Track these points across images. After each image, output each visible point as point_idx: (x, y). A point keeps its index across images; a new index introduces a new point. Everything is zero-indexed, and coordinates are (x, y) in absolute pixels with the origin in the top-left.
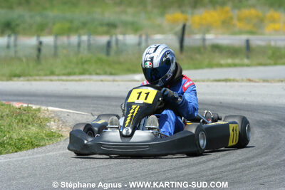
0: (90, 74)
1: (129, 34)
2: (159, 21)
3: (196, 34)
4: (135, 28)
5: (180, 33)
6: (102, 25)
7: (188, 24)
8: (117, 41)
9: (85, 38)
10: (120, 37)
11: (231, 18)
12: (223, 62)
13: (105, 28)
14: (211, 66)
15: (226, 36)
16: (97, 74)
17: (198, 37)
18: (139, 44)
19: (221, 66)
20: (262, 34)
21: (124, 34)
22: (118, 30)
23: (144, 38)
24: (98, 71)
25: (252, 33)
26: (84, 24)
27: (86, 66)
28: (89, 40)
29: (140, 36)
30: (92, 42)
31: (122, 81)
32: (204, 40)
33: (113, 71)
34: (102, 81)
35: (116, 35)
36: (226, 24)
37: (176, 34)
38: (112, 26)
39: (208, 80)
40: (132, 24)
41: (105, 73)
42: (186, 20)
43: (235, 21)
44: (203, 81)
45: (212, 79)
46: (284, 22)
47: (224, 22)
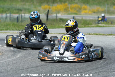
0: (10, 30)
1: (27, 14)
2: (39, 8)
5: (47, 13)
6: (16, 10)
7: (50, 10)
8: (21, 16)
9: (8, 15)
10: (23, 15)
11: (68, 8)
13: (17, 11)
14: (59, 27)
15: (66, 15)
16: (13, 30)
20: (80, 14)
21: (25, 14)
22: (22, 12)
24: (13, 29)
25: (76, 14)
26: (9, 9)
27: (8, 27)
28: (10, 16)
30: (11, 17)
32: (57, 16)
33: (19, 29)
34: (14, 33)
35: (21, 14)
36: (66, 10)
38: (20, 10)
40: (28, 9)
41: (16, 30)
42: (50, 8)
43: (69, 9)
45: (58, 33)
46: (89, 10)
47: (65, 9)
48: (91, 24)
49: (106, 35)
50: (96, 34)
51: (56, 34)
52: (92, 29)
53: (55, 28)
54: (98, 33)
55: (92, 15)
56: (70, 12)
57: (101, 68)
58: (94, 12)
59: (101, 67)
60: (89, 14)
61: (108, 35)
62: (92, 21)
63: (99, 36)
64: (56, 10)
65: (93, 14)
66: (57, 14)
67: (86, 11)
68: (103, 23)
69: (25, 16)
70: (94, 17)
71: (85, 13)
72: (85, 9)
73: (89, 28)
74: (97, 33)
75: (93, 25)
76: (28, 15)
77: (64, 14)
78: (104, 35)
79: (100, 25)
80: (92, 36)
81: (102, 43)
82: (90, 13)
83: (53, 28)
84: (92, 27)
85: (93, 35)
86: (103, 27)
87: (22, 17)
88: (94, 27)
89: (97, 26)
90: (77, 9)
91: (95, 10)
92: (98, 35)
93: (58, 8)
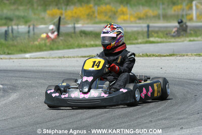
1: (21, 25)
2: (43, 14)
3: (69, 24)
4: (26, 21)
5: (57, 23)
6: (1, 19)
7: (62, 17)
8: (12, 29)
10: (15, 27)
11: (94, 12)
12: (87, 43)
13: (4, 21)
14: (79, 46)
15: (90, 25)
17: (70, 26)
18: (29, 32)
19: (87, 46)
21: (18, 25)
22: (13, 23)
23: (31, 27)
29: (29, 27)
31: (16, 59)
32: (74, 28)
33: (10, 52)
34: (1, 59)
35: (12, 26)
36: (90, 17)
37: (54, 24)
38: (9, 19)
39: (78, 57)
40: (23, 17)
41: (4, 54)
42: (62, 14)
43: (96, 14)
44: (74, 57)
45: (80, 56)
46: (131, 15)
47: (88, 15)
48: (136, 39)
49: (165, 56)
50: (147, 56)
51: (76, 57)
52: (138, 47)
53: (74, 48)
54: (151, 53)
55: (136, 23)
56: (97, 20)
57: (160, 113)
58: (140, 19)
59: (158, 112)
60: (131, 22)
61: (168, 56)
62: (138, 33)
63: (153, 58)
64: (72, 17)
65: (138, 21)
66: (74, 24)
67: (125, 17)
68: (158, 37)
69: (18, 29)
70: (141, 27)
71: (124, 20)
72: (123, 13)
73: (133, 46)
74: (148, 54)
75: (140, 41)
76: (23, 27)
77: (88, 24)
78: (160, 56)
79: (151, 39)
80: (139, 58)
81: (157, 70)
82: (132, 19)
83: (69, 48)
84: (138, 43)
85: (141, 56)
86: (158, 42)
87: (14, 32)
88: (141, 43)
89: (147, 42)
90: (110, 14)
91: (142, 15)
92: (150, 56)
93: (76, 13)
